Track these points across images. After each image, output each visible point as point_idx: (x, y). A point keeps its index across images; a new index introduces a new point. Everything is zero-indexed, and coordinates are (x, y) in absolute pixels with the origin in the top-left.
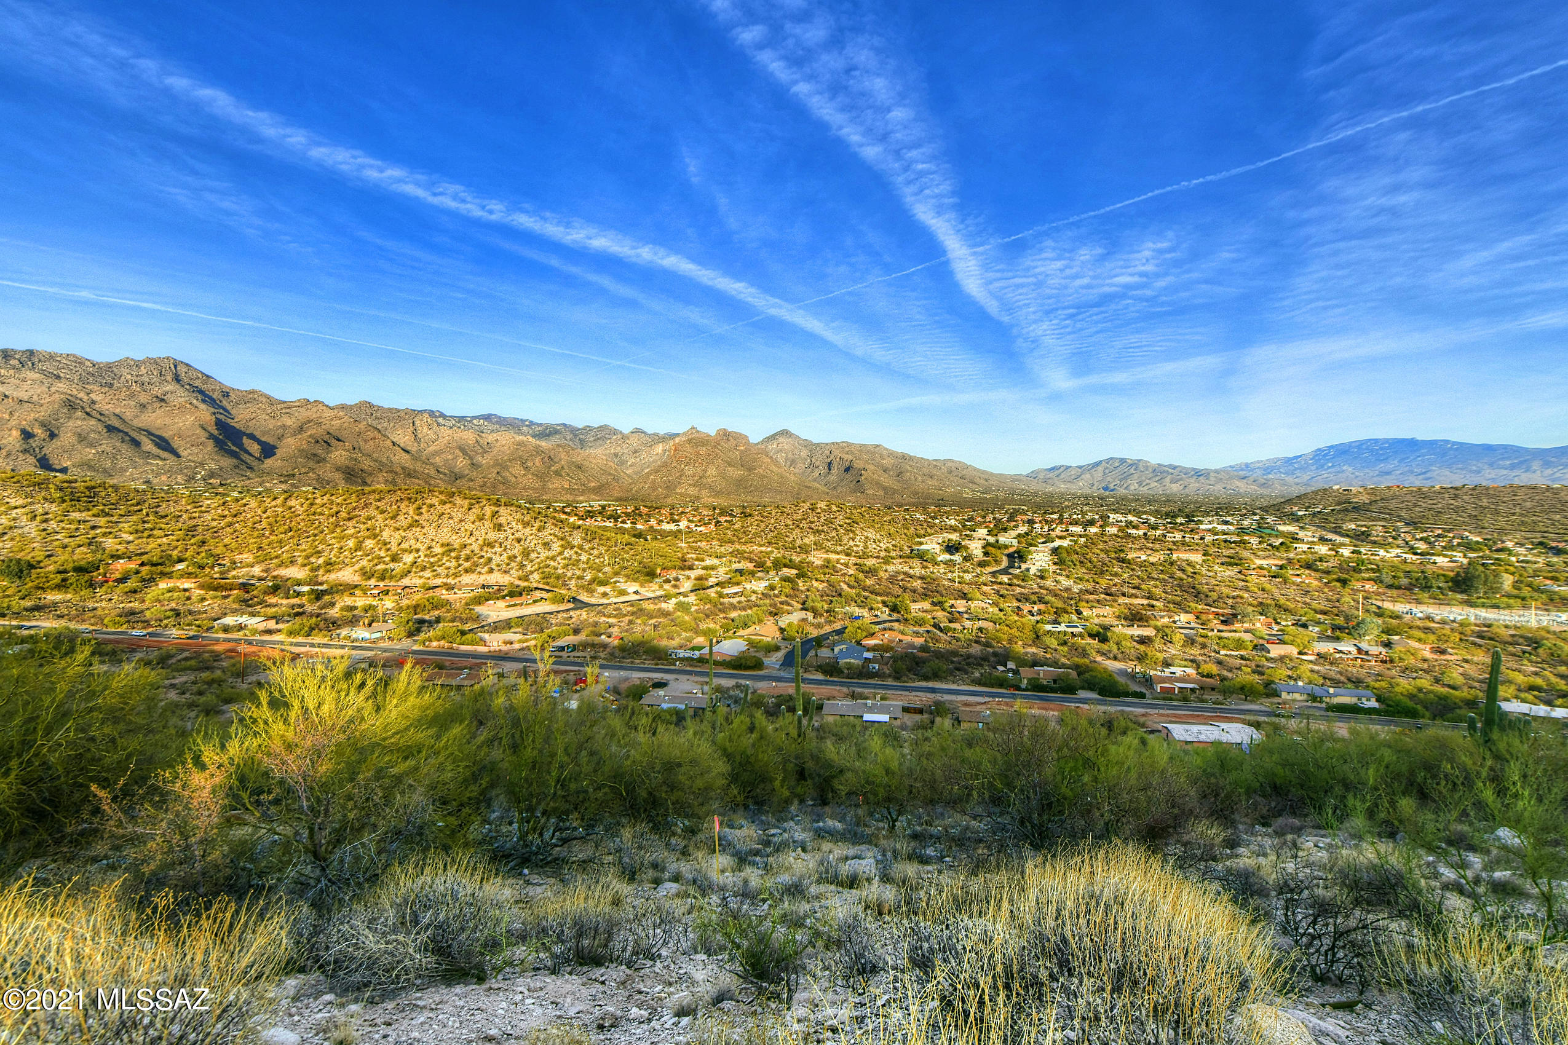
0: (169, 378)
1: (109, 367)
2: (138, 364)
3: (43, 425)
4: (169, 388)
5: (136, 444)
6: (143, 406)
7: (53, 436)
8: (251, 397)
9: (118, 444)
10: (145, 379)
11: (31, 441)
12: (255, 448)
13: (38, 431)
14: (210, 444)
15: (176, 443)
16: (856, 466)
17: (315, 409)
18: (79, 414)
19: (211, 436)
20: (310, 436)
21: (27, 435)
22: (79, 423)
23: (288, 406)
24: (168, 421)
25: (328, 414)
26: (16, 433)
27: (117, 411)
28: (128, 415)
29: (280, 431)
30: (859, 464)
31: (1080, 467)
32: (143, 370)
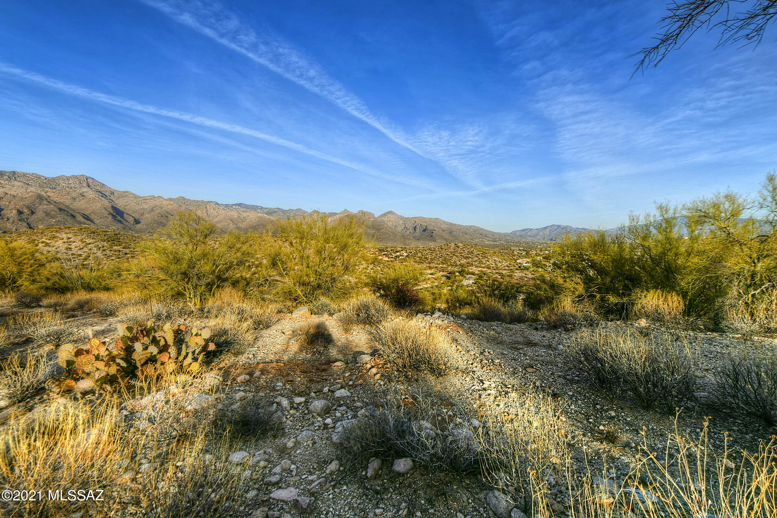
0: (85, 185)
1: (54, 179)
2: (68, 178)
3: (28, 207)
4: (85, 190)
5: (73, 216)
6: (74, 199)
7: (33, 213)
8: (125, 194)
9: (66, 217)
10: (73, 185)
11: (22, 215)
12: (131, 220)
13: (26, 210)
14: (110, 217)
15: (92, 217)
16: (429, 228)
17: (158, 201)
18: (45, 202)
19: (110, 214)
20: (158, 213)
21: (20, 213)
22: (45, 207)
23: (145, 199)
24: (87, 206)
25: (165, 203)
26: (15, 212)
27: (62, 201)
28: (67, 203)
29: (142, 211)
30: (430, 228)
31: (537, 229)
32: (71, 181)
